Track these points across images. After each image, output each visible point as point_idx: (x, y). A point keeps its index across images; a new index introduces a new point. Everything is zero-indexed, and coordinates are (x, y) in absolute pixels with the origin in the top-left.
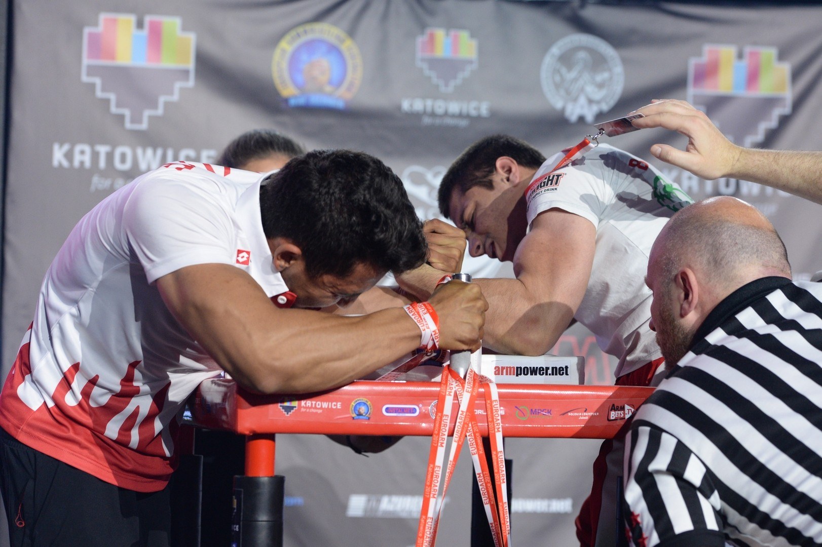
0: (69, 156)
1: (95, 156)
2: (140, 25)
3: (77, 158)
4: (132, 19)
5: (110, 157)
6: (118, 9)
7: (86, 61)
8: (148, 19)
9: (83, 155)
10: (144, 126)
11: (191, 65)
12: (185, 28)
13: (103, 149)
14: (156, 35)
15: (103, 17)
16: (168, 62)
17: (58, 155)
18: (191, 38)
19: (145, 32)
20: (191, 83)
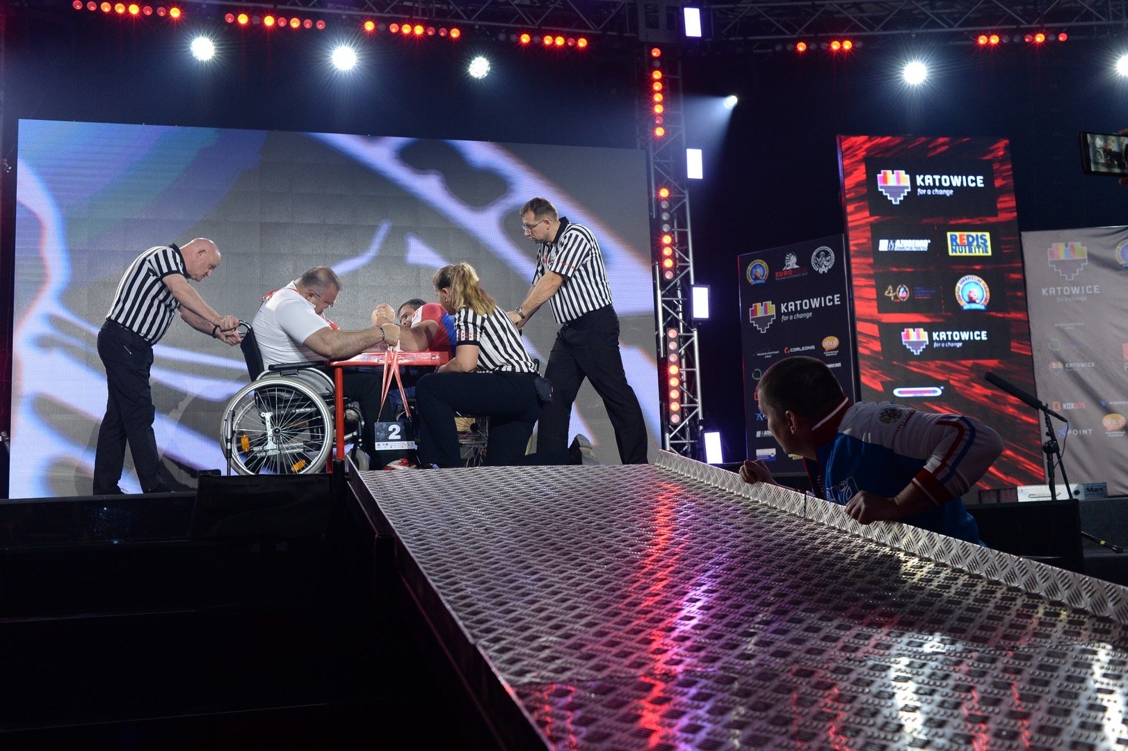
0: (1048, 292)
1: (1057, 291)
2: (1066, 246)
3: (1051, 292)
4: (1064, 244)
5: (1062, 291)
6: (1059, 241)
7: (1049, 260)
8: (1069, 243)
9: (1052, 291)
10: (1073, 279)
11: (1086, 257)
12: (1083, 245)
13: (1059, 288)
14: (1073, 248)
15: (1053, 245)
16: (1078, 257)
17: (1044, 292)
18: (1085, 248)
19: (1069, 248)
20: (1087, 263)
